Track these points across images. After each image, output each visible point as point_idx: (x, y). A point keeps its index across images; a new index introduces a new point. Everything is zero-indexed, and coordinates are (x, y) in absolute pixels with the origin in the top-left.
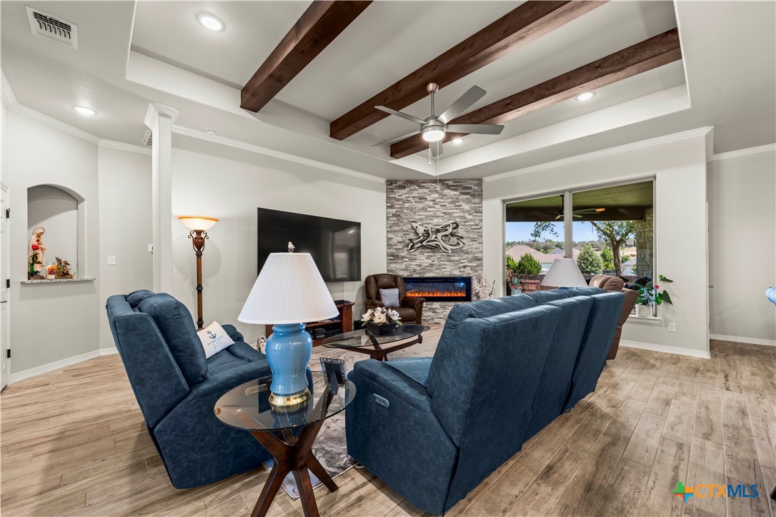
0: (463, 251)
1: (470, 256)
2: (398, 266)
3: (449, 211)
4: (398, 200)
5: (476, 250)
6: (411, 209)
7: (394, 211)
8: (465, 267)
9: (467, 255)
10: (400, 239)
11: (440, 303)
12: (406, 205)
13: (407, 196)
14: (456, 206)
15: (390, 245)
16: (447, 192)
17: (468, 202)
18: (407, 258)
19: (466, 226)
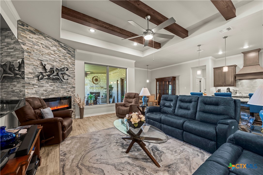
3: (62, 60)
5: (73, 83)
8: (69, 91)
9: (70, 85)
12: (36, 47)
17: (70, 58)
18: (37, 85)
19: (69, 70)
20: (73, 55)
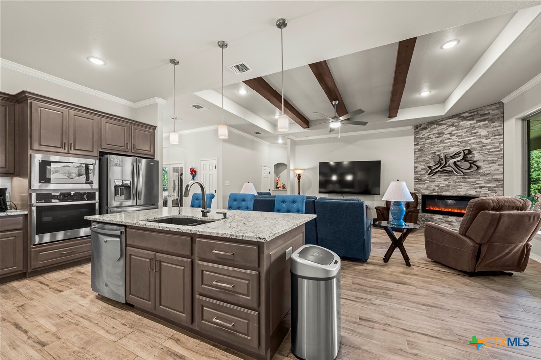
0: (479, 173)
1: (487, 178)
2: (422, 186)
3: (466, 139)
4: (422, 139)
5: (495, 172)
6: (431, 143)
7: (419, 147)
8: (481, 188)
9: (484, 177)
10: (423, 167)
11: (455, 218)
12: (428, 141)
13: (429, 134)
14: (472, 134)
15: (416, 172)
16: (462, 123)
17: (486, 127)
18: (428, 180)
19: (483, 150)
20: (496, 117)
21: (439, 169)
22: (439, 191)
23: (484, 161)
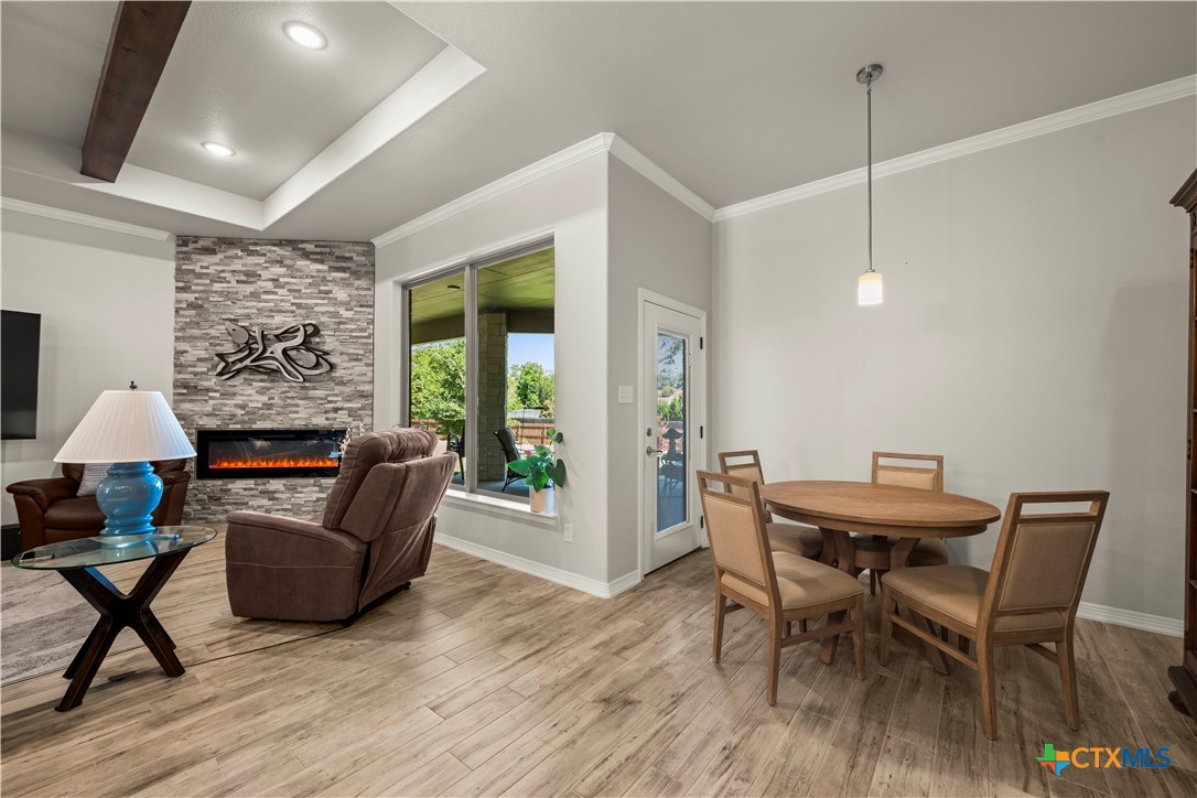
0: (332, 379)
1: (348, 390)
2: (197, 407)
3: (308, 301)
4: (200, 276)
5: (360, 378)
6: (226, 294)
7: (191, 297)
8: (336, 410)
9: (341, 388)
10: (203, 354)
11: (284, 481)
12: (217, 287)
13: (220, 268)
15: (181, 365)
16: (301, 263)
17: (345, 284)
18: (216, 391)
19: (341, 331)
20: (364, 269)
21: (247, 362)
22: (246, 418)
23: (341, 354)
